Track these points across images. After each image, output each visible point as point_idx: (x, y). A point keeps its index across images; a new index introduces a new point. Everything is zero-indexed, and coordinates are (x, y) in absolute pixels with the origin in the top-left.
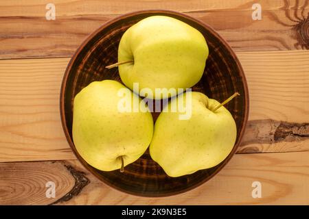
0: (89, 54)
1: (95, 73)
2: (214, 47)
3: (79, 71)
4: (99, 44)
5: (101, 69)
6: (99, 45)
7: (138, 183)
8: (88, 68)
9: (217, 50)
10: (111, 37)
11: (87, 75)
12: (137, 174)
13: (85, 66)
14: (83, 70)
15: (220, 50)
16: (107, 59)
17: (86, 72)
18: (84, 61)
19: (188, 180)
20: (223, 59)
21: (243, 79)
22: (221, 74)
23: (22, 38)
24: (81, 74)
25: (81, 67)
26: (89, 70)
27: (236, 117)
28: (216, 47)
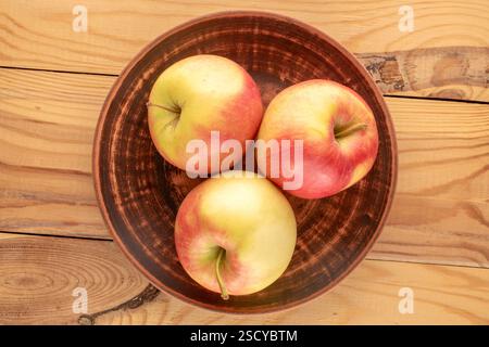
0: (113, 178)
1: (142, 193)
2: (249, 30)
3: (121, 209)
4: (113, 155)
5: (144, 182)
6: (117, 156)
7: (314, 274)
8: (128, 195)
9: (256, 31)
10: (119, 133)
11: (135, 204)
12: (303, 266)
13: (123, 195)
14: (124, 204)
15: (261, 28)
16: (140, 164)
17: (130, 201)
18: (115, 191)
19: (371, 216)
20: (276, 34)
21: (320, 36)
22: (289, 55)
23: (74, 204)
24: (126, 210)
25: (118, 201)
26: (132, 195)
27: (355, 88)
28: (253, 28)
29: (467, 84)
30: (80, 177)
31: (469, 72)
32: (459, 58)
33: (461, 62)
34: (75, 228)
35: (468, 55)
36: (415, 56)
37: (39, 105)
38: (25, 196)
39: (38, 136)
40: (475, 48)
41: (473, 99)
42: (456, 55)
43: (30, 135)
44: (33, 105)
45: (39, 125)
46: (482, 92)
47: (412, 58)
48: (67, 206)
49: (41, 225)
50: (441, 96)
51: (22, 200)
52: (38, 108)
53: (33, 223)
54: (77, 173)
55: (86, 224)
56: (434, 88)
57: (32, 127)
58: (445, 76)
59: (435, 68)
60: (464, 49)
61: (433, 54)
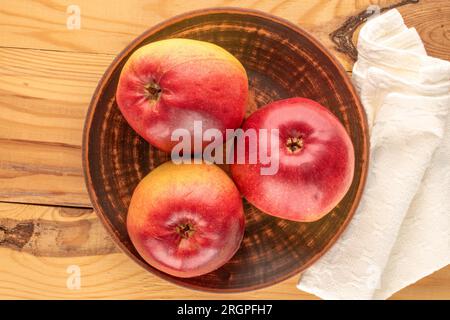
29: (57, 222)
30: (66, 150)
31: (55, 233)
32: (65, 246)
33: (63, 243)
34: (62, 197)
35: (57, 249)
36: (106, 248)
37: (27, 82)
38: (14, 167)
39: (26, 111)
40: (51, 256)
41: (52, 208)
42: (68, 250)
43: (19, 110)
44: (21, 81)
45: (27, 100)
46: (42, 215)
47: (109, 247)
48: (55, 177)
49: (31, 194)
50: (82, 211)
51: (13, 172)
52: (26, 84)
53: (23, 193)
54: (64, 145)
55: (73, 194)
56: (89, 218)
57: (20, 103)
58: (78, 229)
59: (88, 237)
60: (61, 255)
61: (90, 250)
